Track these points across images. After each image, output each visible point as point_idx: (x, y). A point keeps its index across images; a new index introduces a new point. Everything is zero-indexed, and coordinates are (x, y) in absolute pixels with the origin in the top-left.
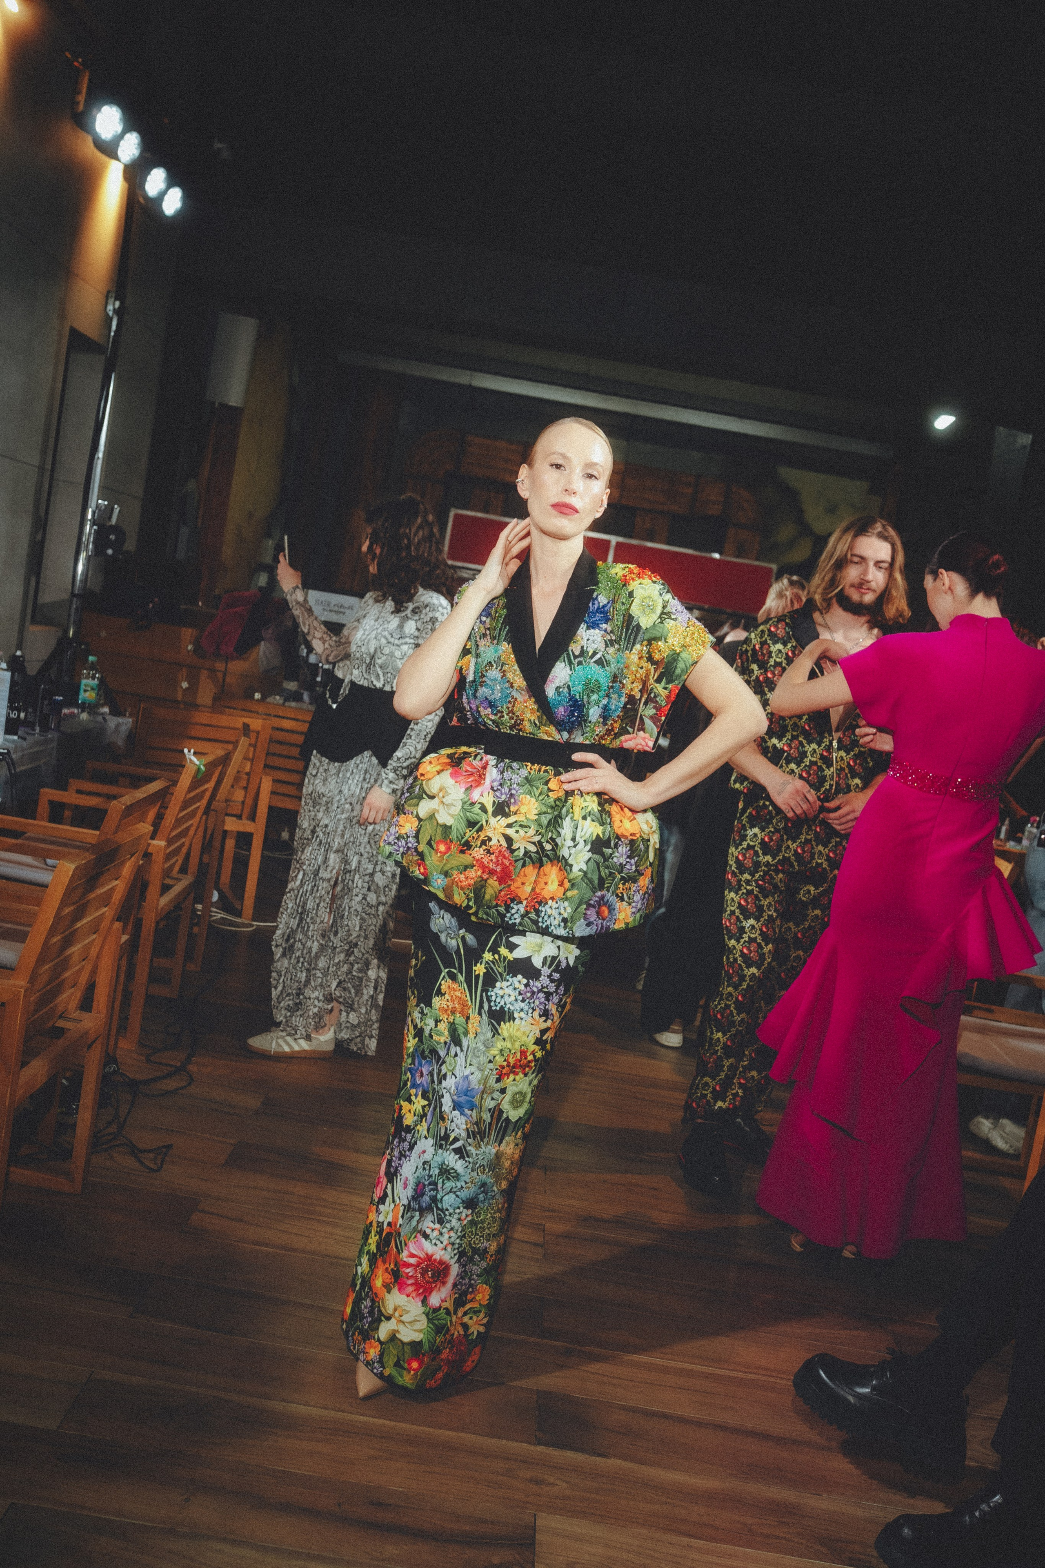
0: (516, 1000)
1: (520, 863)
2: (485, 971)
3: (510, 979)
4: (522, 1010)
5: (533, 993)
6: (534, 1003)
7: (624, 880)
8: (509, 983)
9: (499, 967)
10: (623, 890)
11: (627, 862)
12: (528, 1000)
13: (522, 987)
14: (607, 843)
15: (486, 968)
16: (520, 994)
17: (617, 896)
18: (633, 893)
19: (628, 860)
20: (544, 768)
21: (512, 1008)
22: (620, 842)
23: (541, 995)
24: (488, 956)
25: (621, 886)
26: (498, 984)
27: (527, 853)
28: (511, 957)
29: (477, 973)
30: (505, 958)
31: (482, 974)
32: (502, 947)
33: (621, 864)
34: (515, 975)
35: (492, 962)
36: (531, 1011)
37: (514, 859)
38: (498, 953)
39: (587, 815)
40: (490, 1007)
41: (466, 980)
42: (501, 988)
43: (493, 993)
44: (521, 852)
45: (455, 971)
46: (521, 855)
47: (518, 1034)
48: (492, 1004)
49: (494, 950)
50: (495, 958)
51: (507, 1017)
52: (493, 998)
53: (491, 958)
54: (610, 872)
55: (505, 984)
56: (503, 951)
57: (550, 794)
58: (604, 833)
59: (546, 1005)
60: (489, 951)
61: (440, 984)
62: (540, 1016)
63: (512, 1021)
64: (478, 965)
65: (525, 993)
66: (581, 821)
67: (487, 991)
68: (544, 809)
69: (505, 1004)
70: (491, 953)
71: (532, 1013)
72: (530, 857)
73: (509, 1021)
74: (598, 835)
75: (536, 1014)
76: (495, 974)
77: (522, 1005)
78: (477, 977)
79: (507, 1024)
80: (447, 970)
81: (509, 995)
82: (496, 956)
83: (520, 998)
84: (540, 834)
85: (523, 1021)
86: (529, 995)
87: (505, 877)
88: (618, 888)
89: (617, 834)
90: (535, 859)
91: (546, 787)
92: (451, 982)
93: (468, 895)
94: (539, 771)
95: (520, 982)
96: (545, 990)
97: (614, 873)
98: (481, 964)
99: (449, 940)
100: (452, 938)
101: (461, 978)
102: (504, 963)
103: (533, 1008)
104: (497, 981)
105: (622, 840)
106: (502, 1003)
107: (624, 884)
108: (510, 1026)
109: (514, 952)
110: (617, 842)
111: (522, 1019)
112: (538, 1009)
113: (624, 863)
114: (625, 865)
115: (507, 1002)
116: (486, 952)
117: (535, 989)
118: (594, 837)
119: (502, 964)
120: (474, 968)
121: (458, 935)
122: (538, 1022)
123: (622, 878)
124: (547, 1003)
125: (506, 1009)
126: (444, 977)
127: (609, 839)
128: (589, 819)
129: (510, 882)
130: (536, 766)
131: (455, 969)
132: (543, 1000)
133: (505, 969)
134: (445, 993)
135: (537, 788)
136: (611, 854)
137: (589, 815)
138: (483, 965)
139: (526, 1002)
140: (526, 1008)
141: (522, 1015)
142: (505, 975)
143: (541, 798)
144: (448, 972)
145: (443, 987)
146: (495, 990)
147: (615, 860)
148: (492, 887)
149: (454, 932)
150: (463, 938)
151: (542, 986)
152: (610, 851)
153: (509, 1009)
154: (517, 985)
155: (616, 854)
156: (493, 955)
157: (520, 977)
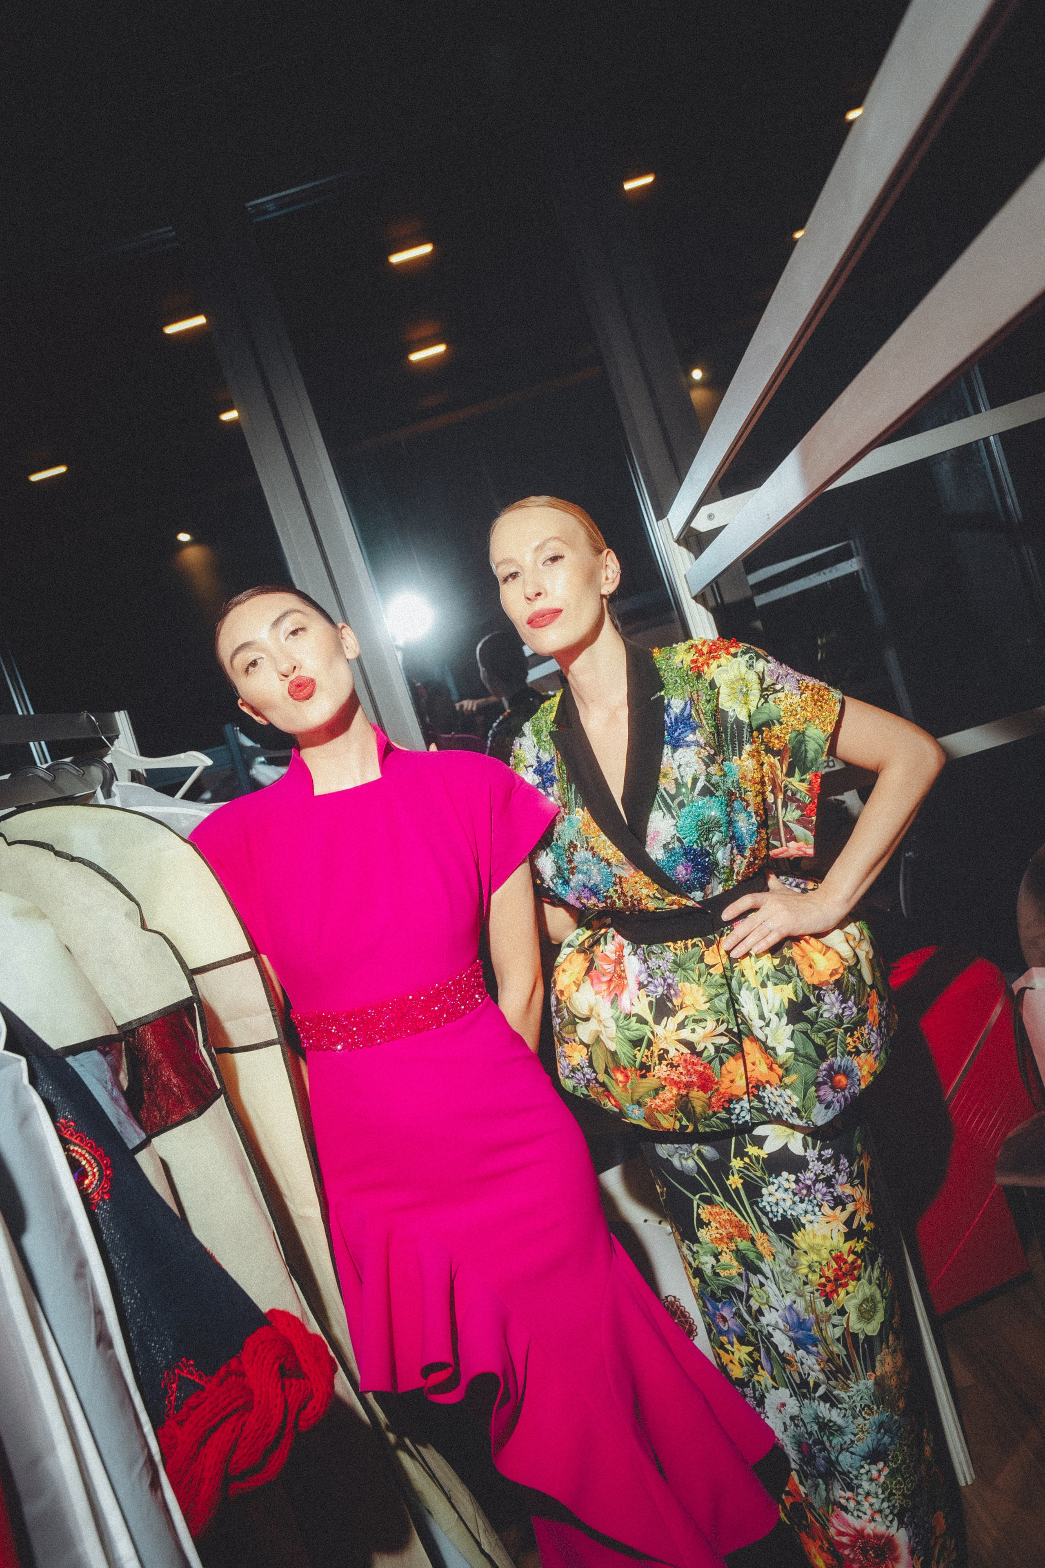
0: (794, 1203)
1: (717, 1062)
2: (742, 1181)
3: (775, 1181)
4: (806, 1212)
5: (808, 1188)
6: (815, 1198)
7: (850, 1031)
8: (776, 1186)
9: (755, 1171)
10: (855, 1042)
11: (843, 1009)
12: (807, 1199)
13: (793, 1186)
14: (806, 1003)
15: (741, 1178)
16: (795, 1194)
17: (850, 1053)
18: (867, 1037)
19: (843, 1006)
20: (690, 942)
21: (794, 1213)
22: (822, 992)
23: (819, 1186)
24: (736, 1163)
25: (849, 1040)
26: (764, 1191)
27: (718, 1049)
28: (763, 1153)
29: (734, 1187)
30: (757, 1158)
31: (740, 1186)
32: (748, 1146)
33: (837, 1016)
34: (778, 1175)
35: (744, 1168)
36: (817, 1209)
37: (706, 1061)
38: (746, 1154)
39: (766, 979)
40: (770, 1220)
41: (725, 1200)
42: (770, 1194)
43: (764, 1204)
44: (712, 1050)
45: (708, 1194)
46: (713, 1053)
47: (819, 1241)
48: (771, 1215)
49: (741, 1153)
50: (745, 1163)
51: (795, 1226)
52: (768, 1208)
53: (741, 1164)
54: (826, 1034)
55: (772, 1188)
56: (752, 1150)
57: (711, 971)
58: (796, 993)
59: (832, 1193)
60: (735, 1157)
61: (699, 1215)
62: (833, 1208)
63: (802, 1229)
64: (731, 1177)
65: (800, 1190)
66: (762, 991)
67: (757, 1203)
68: (713, 992)
69: (785, 1211)
70: (738, 1159)
71: (820, 1211)
72: (725, 1051)
73: (800, 1230)
74: (790, 1000)
75: (826, 1209)
76: (756, 1181)
77: (803, 1206)
78: (736, 1190)
79: (799, 1233)
80: (697, 1197)
81: (784, 1200)
82: (747, 1160)
83: (797, 1199)
84: (723, 1022)
85: (815, 1224)
86: (804, 1192)
87: (706, 1083)
88: (847, 1045)
89: (814, 985)
90: (732, 1050)
91: (703, 966)
92: (709, 1207)
93: (676, 1117)
94: (686, 948)
95: (787, 1180)
96: (822, 1177)
97: (834, 1031)
98: (733, 1175)
99: (684, 1162)
100: (686, 1159)
101: (719, 1199)
102: (759, 1163)
103: (818, 1205)
104: (761, 1188)
105: (824, 988)
106: (781, 1211)
107: (852, 1036)
108: (804, 1235)
109: (764, 1146)
110: (819, 993)
111: (811, 1222)
112: (824, 1203)
113: (841, 1011)
114: (843, 1012)
115: (786, 1209)
116: (733, 1159)
117: (809, 1182)
118: (787, 1005)
119: (757, 1167)
120: (728, 1183)
121: (692, 1152)
122: (835, 1216)
123: (846, 1030)
124: (832, 1190)
125: (789, 1217)
126: (698, 1205)
127: (806, 997)
128: (769, 984)
129: (715, 1087)
130: (680, 944)
131: (707, 1191)
132: (825, 1190)
133: (764, 1171)
134: (710, 1222)
135: (693, 971)
136: (817, 1013)
137: (769, 980)
138: (736, 1176)
139: (806, 1202)
140: (810, 1208)
141: (810, 1217)
142: (766, 1177)
143: (702, 980)
144: (700, 1198)
145: (703, 1216)
146: (765, 1198)
147: (826, 1015)
148: (698, 1099)
149: (687, 1150)
150: (699, 1153)
151: (815, 1174)
152: (814, 1009)
153: (791, 1215)
154: (786, 1185)
155: (825, 1007)
156: (742, 1159)
157: (785, 1174)
